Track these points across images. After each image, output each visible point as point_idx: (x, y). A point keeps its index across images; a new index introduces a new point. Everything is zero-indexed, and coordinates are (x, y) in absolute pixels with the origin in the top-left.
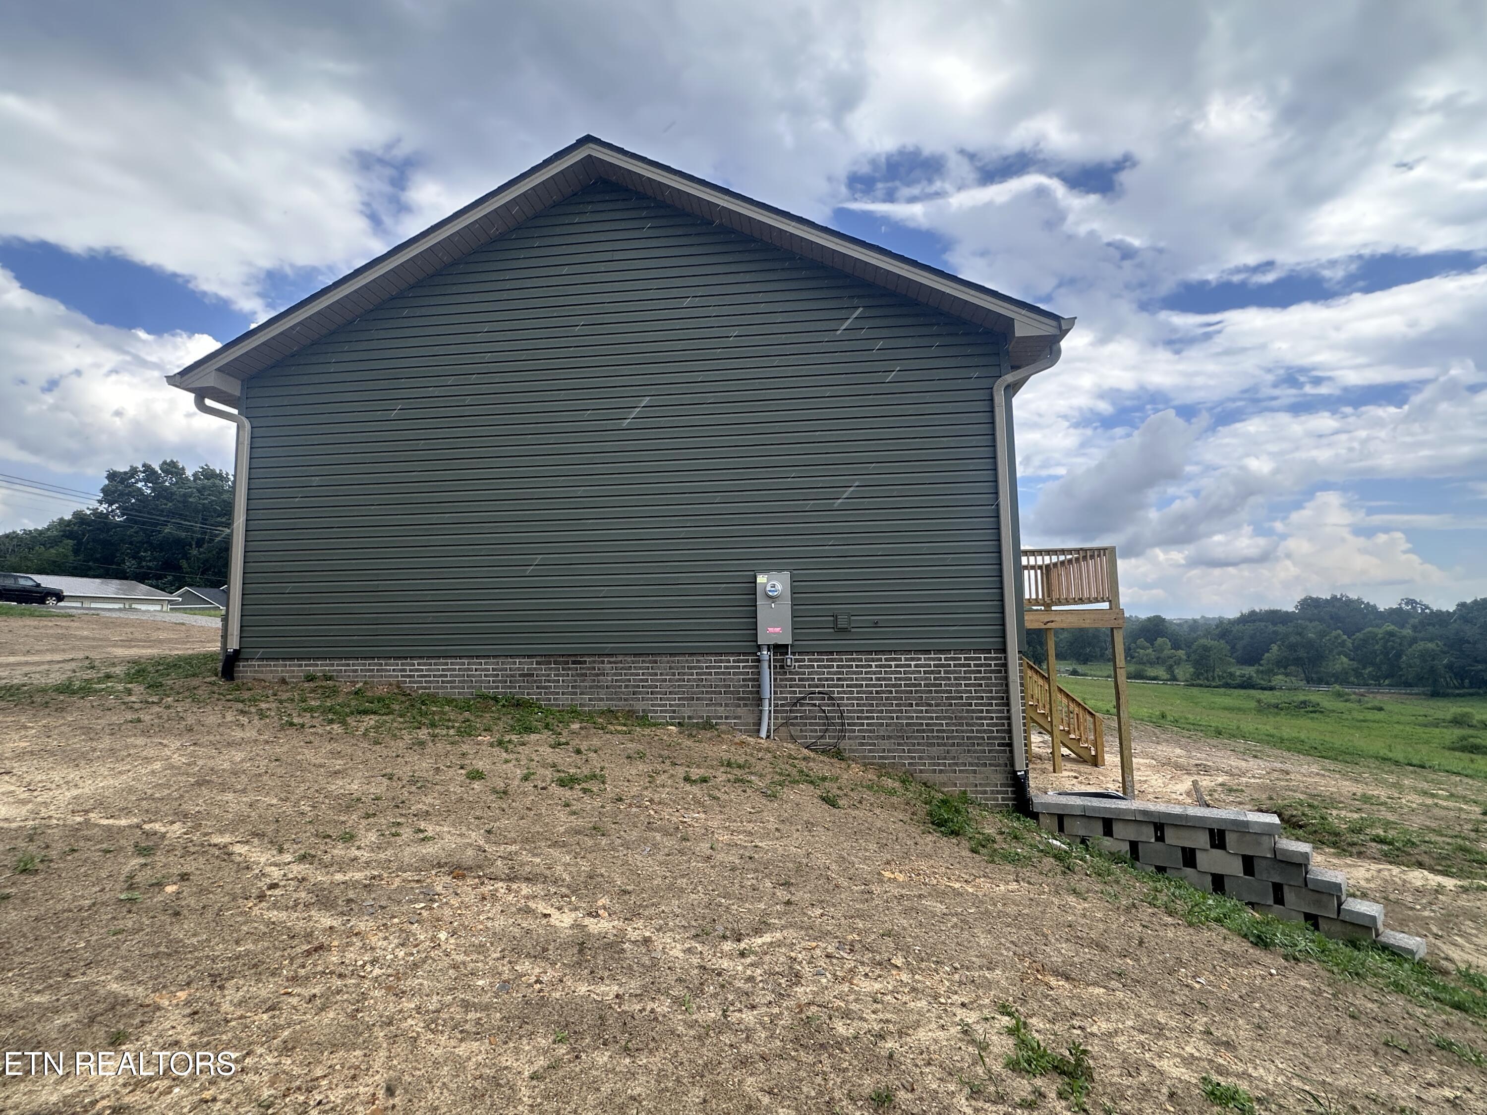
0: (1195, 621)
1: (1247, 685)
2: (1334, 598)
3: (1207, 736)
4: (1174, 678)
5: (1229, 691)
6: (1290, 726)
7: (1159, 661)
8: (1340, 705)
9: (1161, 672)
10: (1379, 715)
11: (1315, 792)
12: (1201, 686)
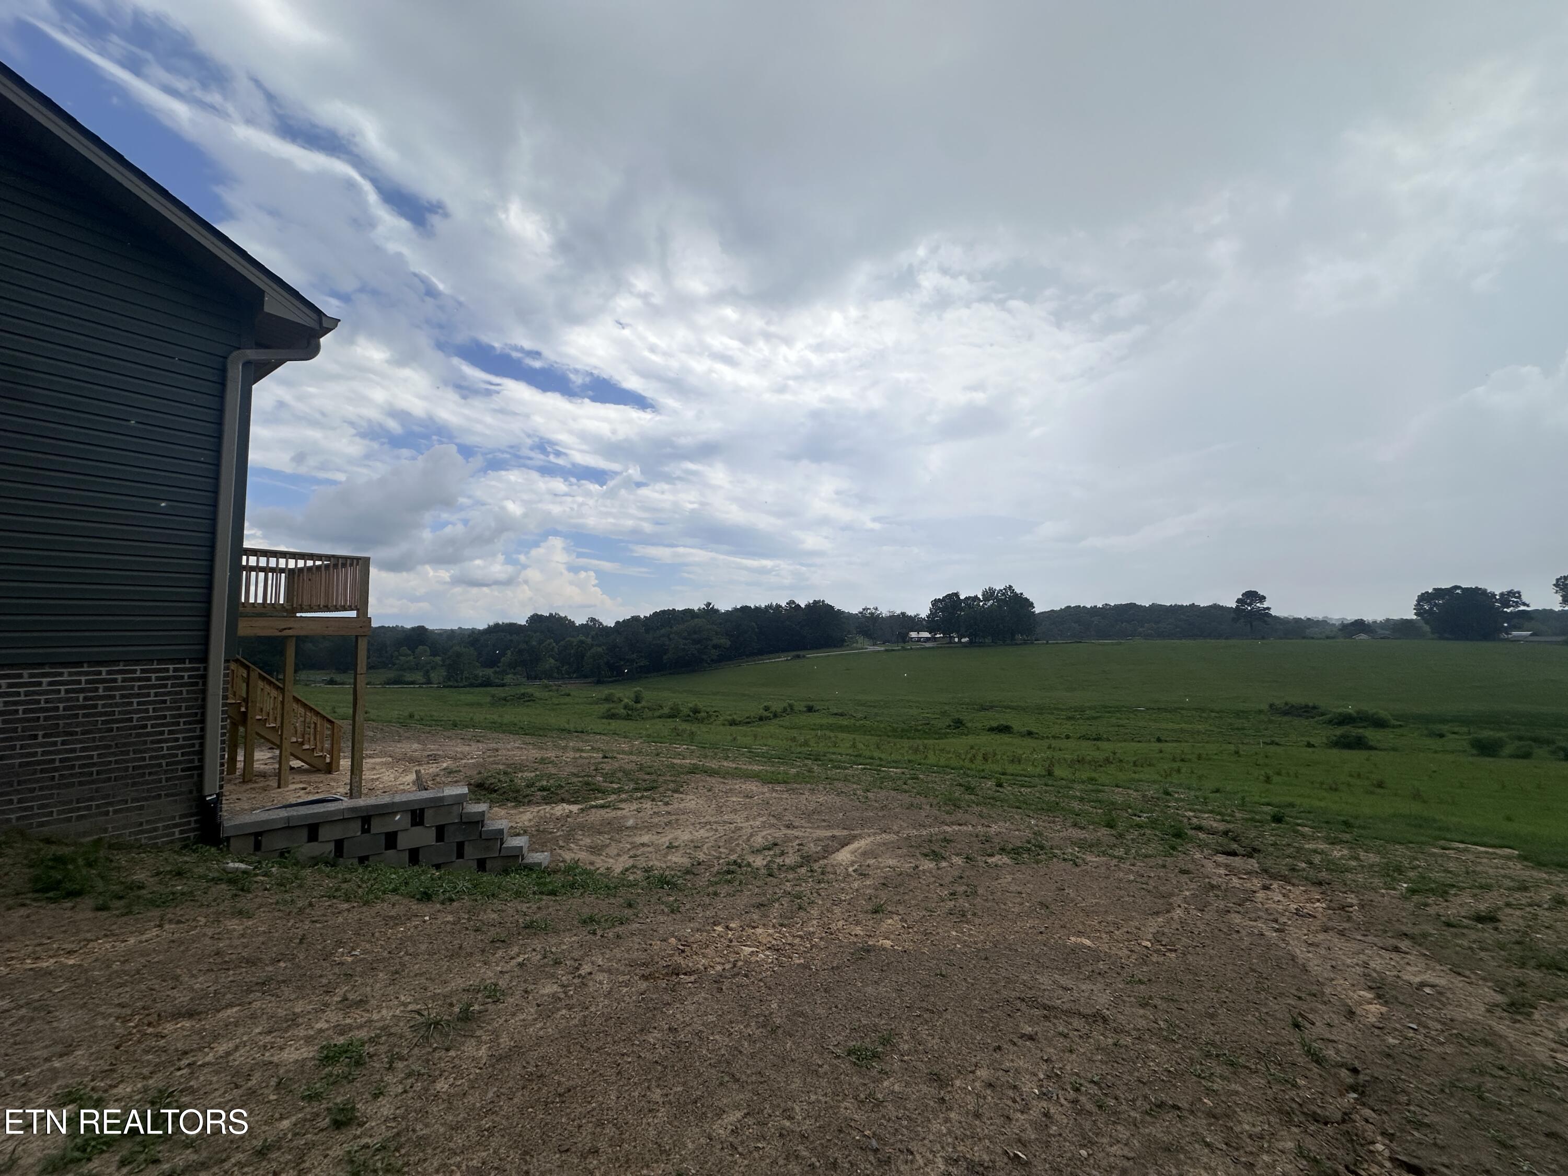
0: (452, 630)
1: (487, 683)
2: (551, 615)
3: (445, 729)
4: (429, 682)
5: (472, 690)
6: (509, 715)
7: (417, 667)
8: (546, 694)
9: (418, 676)
10: (567, 699)
11: (512, 762)
12: (451, 687)
